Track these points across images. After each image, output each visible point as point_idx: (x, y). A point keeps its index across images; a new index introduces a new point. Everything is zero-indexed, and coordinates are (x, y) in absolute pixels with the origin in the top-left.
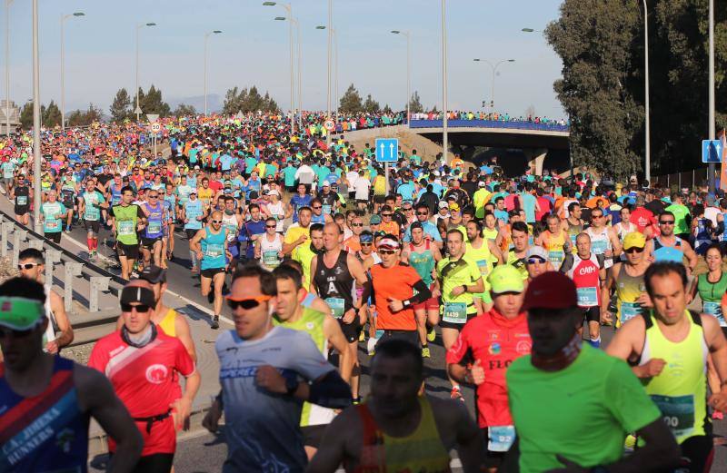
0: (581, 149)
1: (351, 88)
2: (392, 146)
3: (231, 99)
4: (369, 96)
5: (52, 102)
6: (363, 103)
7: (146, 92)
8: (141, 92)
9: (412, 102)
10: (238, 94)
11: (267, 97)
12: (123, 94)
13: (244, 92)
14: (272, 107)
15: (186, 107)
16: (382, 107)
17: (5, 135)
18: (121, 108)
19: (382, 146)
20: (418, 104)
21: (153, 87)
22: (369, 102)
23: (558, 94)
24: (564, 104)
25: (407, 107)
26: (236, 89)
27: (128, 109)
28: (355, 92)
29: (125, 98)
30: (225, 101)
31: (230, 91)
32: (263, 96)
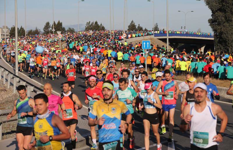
0: (218, 44)
1: (132, 22)
2: (148, 43)
3: (88, 26)
4: (139, 25)
5: (22, 26)
6: (137, 27)
7: (56, 23)
8: (54, 23)
9: (155, 27)
10: (90, 24)
11: (101, 25)
12: (48, 24)
13: (93, 23)
14: (103, 29)
15: (71, 28)
16: (144, 29)
17: (4, 39)
18: (47, 29)
19: (144, 43)
20: (157, 28)
21: (59, 21)
22: (139, 27)
23: (210, 24)
24: (212, 28)
25: (153, 29)
26: (90, 22)
27: (50, 29)
28: (134, 23)
29: (49, 25)
30: (85, 26)
31: (87, 23)
32: (100, 24)
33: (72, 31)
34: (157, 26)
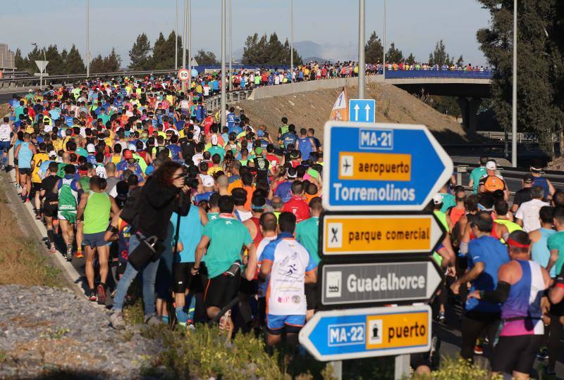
1: (374, 36)
3: (251, 46)
4: (393, 45)
5: (74, 47)
6: (386, 51)
7: (166, 37)
8: (162, 37)
9: (437, 51)
10: (258, 41)
11: (287, 44)
12: (143, 40)
13: (264, 39)
15: (206, 53)
18: (140, 54)
20: (444, 54)
21: (173, 32)
22: (392, 51)
23: (481, 44)
24: (487, 55)
26: (256, 36)
27: (148, 55)
28: (377, 40)
29: (145, 43)
30: (245, 48)
31: (249, 38)
32: (283, 43)
33: (208, 59)
34: (443, 48)
